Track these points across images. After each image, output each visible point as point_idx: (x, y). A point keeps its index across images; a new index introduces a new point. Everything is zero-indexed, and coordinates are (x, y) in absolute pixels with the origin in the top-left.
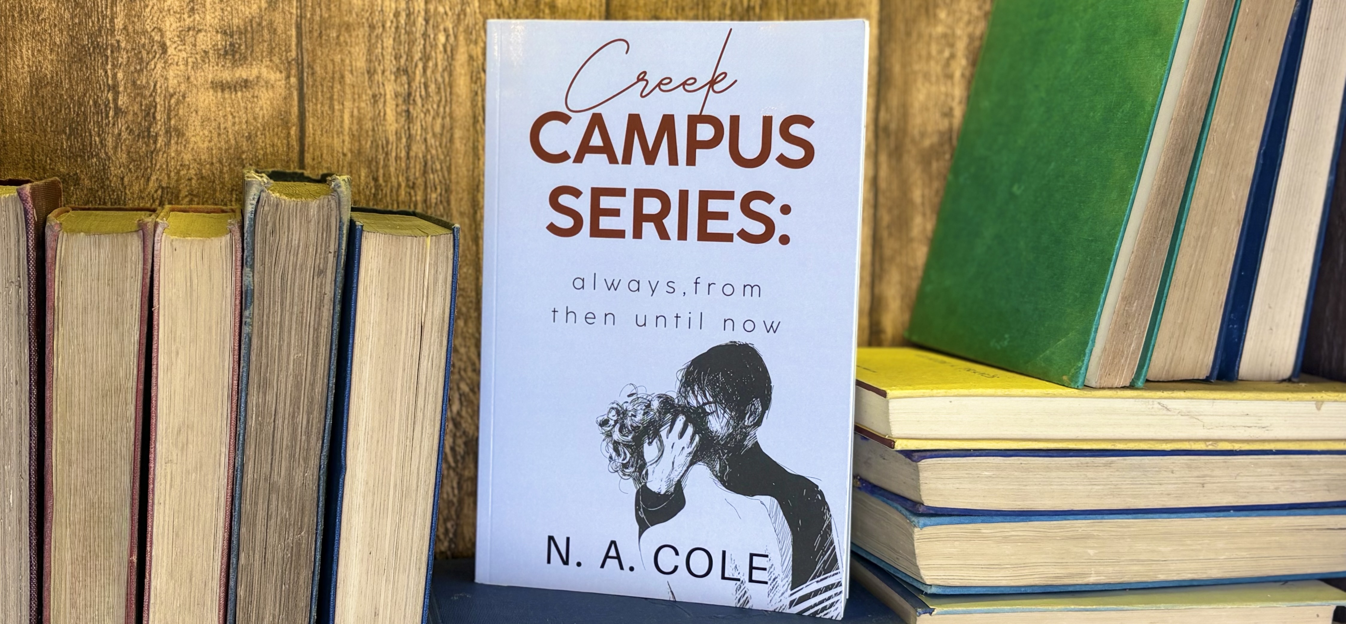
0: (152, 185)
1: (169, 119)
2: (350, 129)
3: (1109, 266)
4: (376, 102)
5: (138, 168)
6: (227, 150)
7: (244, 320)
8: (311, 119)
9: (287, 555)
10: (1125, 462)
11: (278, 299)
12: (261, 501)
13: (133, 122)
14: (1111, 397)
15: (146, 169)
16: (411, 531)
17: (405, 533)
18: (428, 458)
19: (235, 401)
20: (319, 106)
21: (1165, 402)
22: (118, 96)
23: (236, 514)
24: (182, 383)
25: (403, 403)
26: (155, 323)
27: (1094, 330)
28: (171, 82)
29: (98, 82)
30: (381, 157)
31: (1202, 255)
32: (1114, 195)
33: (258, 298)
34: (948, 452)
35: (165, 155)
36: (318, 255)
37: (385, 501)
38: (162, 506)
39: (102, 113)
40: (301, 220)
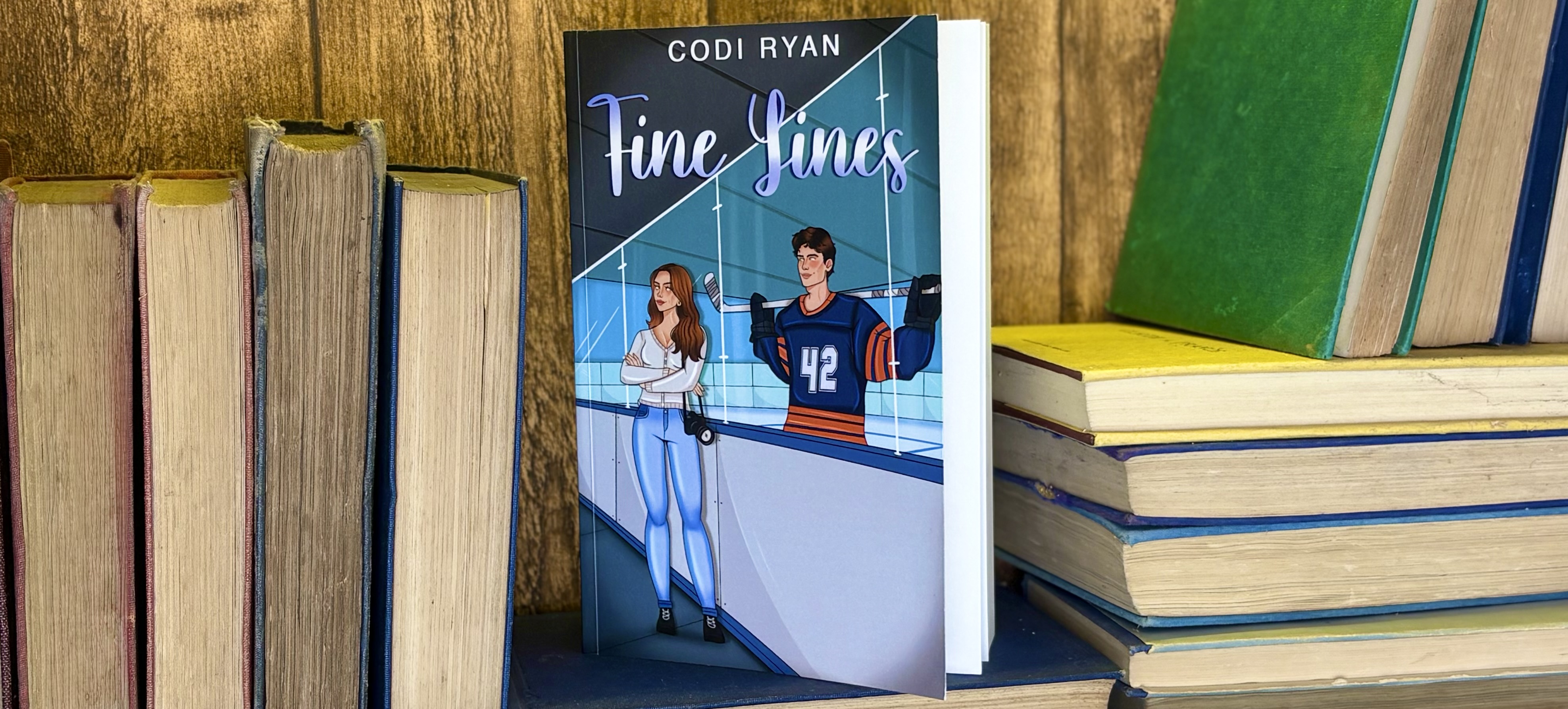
0: (127, 146)
1: (145, 59)
2: (379, 63)
3: (1361, 201)
4: (410, 27)
5: (107, 123)
6: (220, 97)
7: (256, 308)
8: (328, 53)
9: (327, 607)
10: (1389, 451)
11: (299, 281)
12: (290, 541)
13: (98, 64)
14: (1368, 369)
15: (119, 126)
16: (483, 572)
17: (476, 574)
18: (500, 478)
19: (250, 414)
20: (338, 35)
21: (1437, 373)
22: (78, 32)
23: (259, 557)
24: (181, 392)
25: (466, 408)
26: (143, 317)
27: (1343, 283)
28: (144, 10)
29: (50, 14)
30: (421, 99)
31: (1480, 183)
32: (1365, 110)
33: (273, 282)
34: (1162, 447)
35: (142, 107)
36: (347, 222)
37: (448, 535)
38: (164, 551)
39: (57, 55)
40: (323, 177)
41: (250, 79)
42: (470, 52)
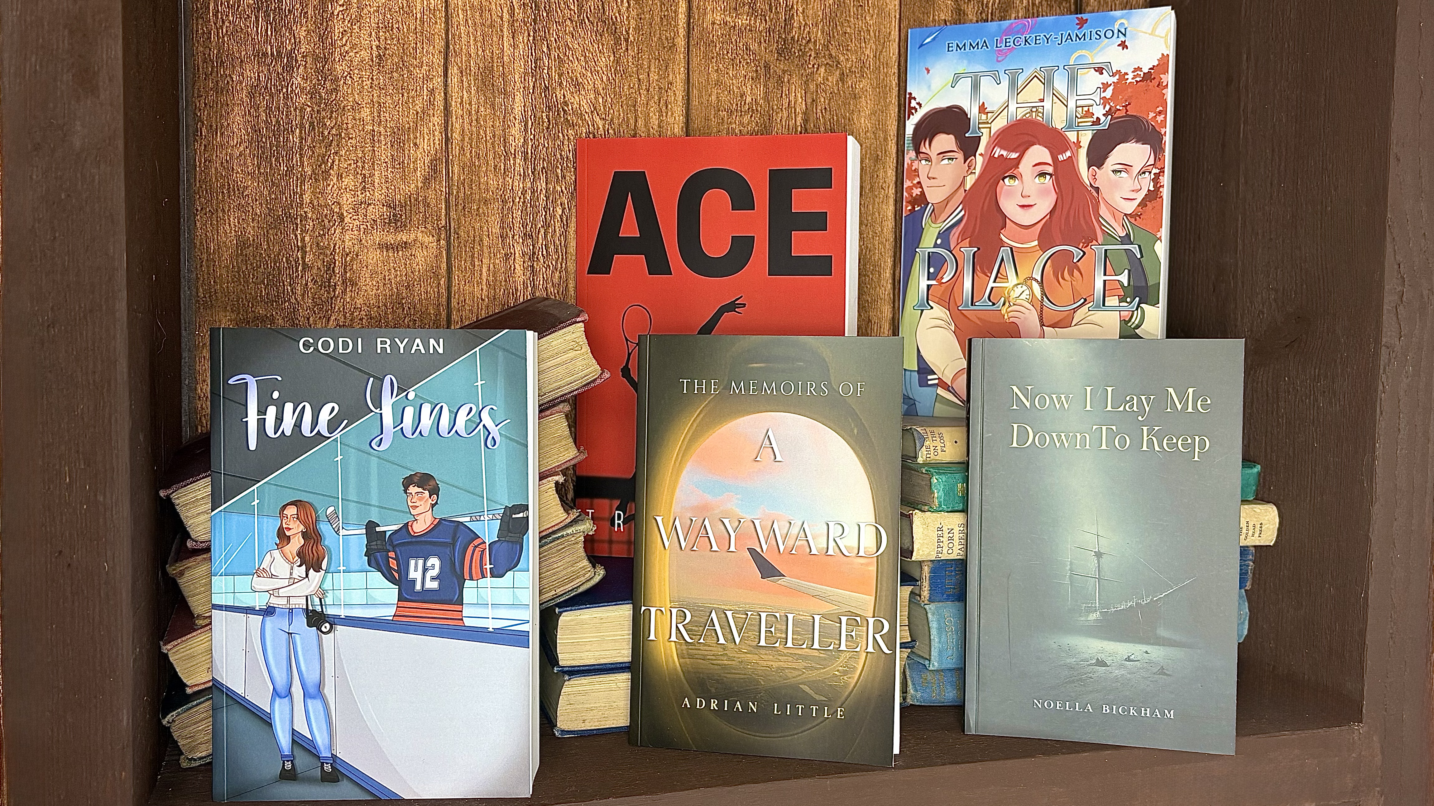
41: (409, 286)
42: (543, 275)
